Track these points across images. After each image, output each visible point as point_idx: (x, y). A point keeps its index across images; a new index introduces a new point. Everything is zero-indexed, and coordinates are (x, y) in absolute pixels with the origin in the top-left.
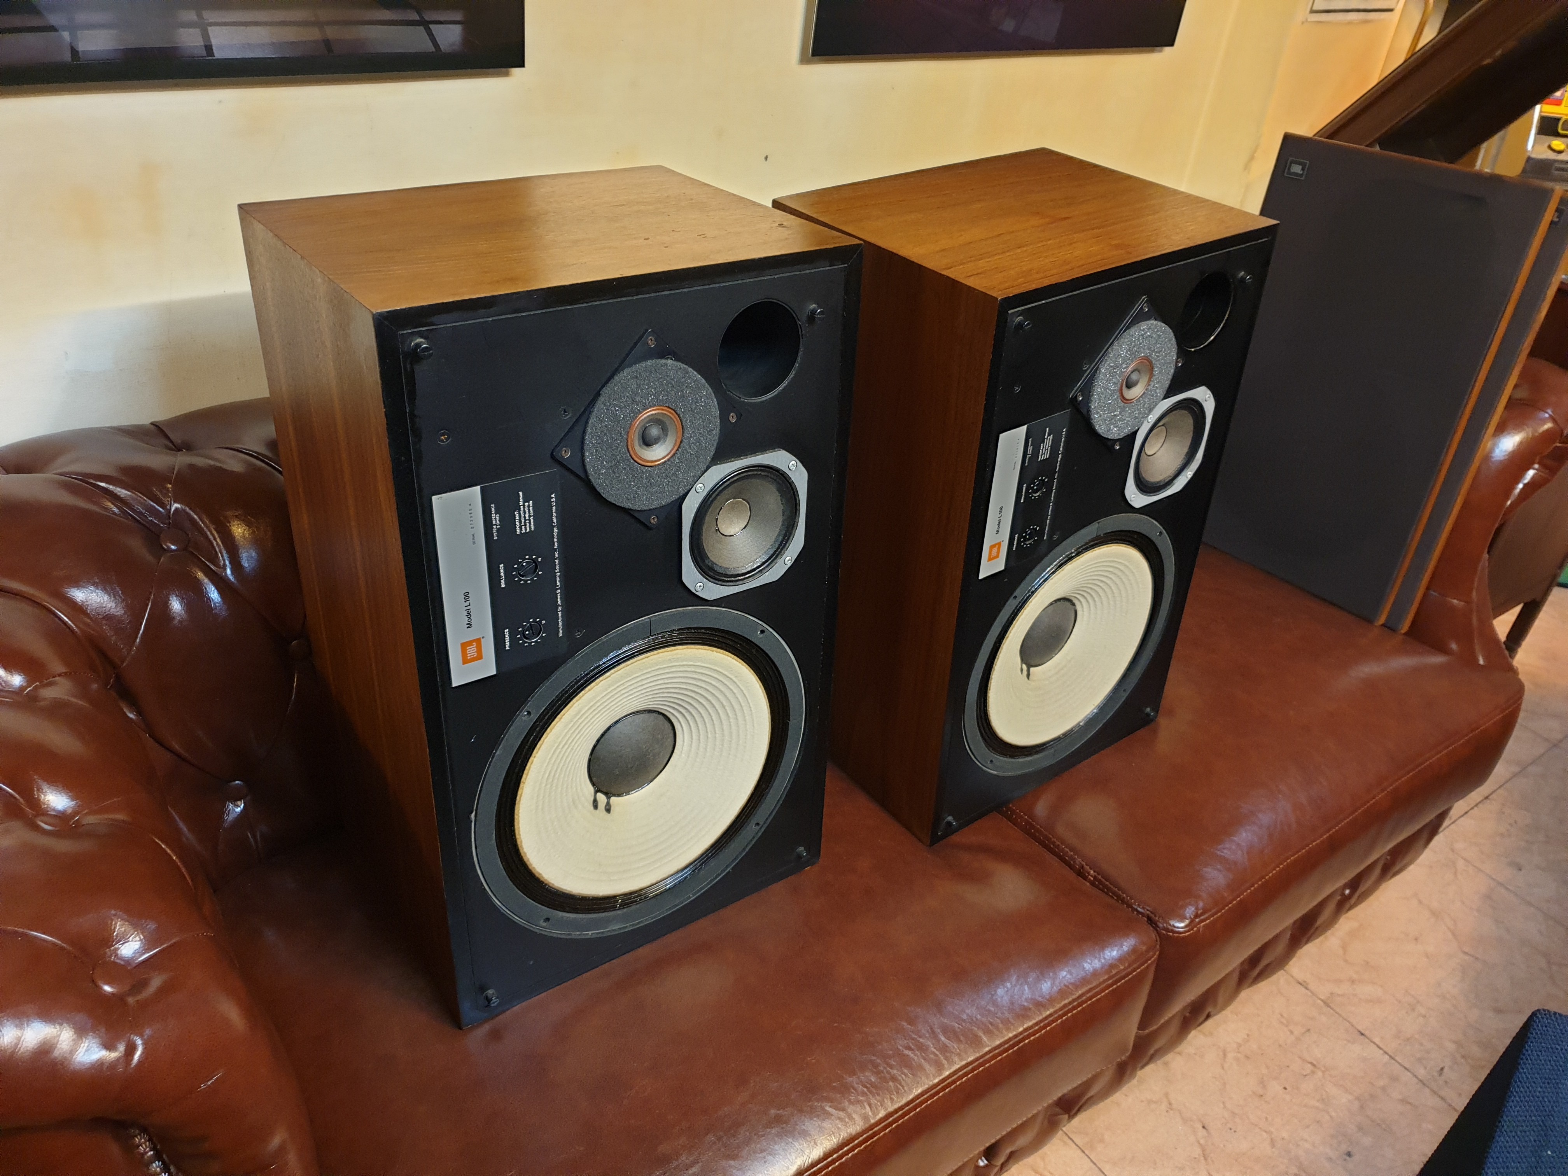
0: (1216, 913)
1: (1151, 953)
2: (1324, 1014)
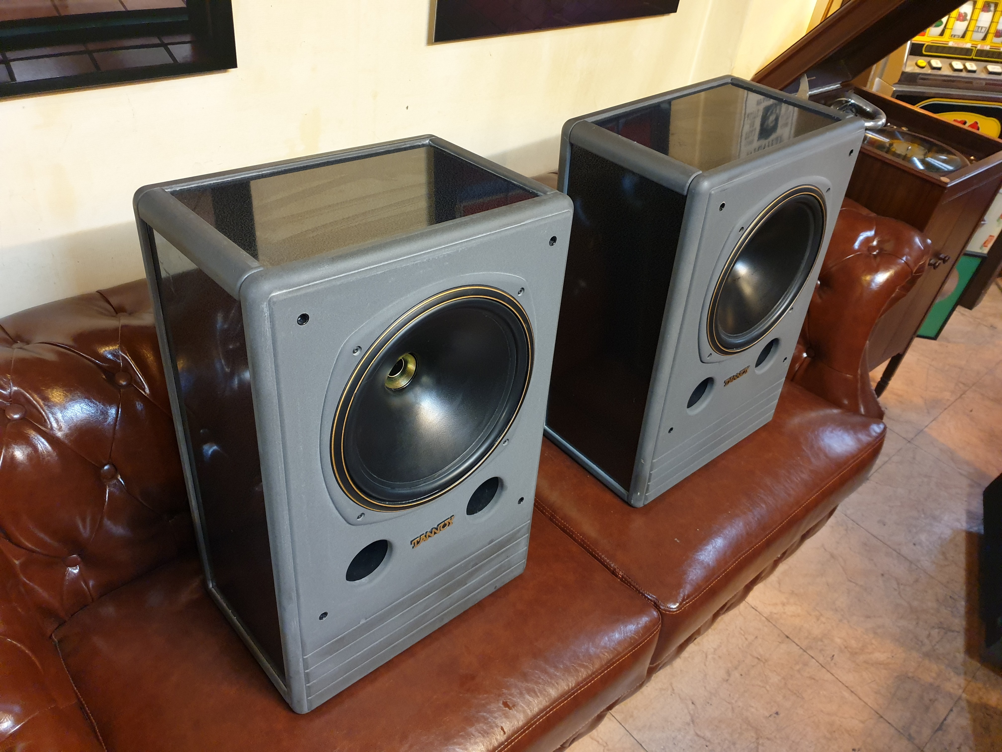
0: (695, 597)
1: (656, 627)
2: (766, 626)
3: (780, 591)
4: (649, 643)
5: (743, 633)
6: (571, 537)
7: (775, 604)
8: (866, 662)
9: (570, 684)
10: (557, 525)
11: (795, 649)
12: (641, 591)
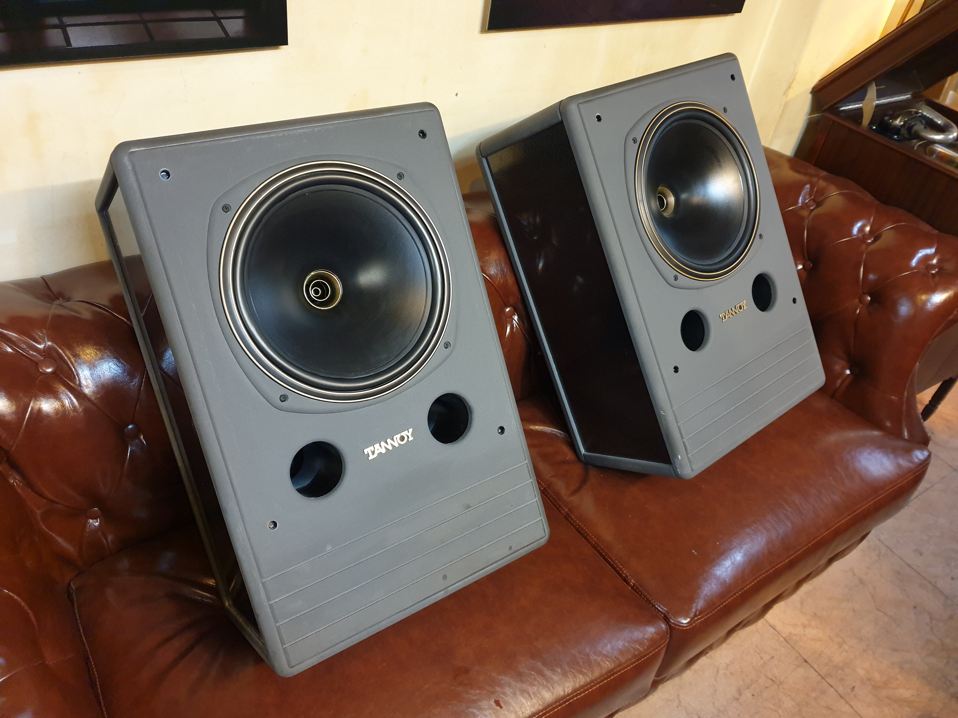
0: (708, 614)
1: (663, 641)
2: (784, 647)
3: (801, 612)
4: (654, 657)
5: (758, 651)
6: (586, 538)
7: (795, 626)
8: (888, 697)
9: (566, 690)
10: (572, 524)
11: (814, 675)
12: (652, 602)
